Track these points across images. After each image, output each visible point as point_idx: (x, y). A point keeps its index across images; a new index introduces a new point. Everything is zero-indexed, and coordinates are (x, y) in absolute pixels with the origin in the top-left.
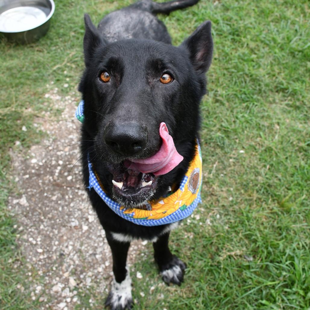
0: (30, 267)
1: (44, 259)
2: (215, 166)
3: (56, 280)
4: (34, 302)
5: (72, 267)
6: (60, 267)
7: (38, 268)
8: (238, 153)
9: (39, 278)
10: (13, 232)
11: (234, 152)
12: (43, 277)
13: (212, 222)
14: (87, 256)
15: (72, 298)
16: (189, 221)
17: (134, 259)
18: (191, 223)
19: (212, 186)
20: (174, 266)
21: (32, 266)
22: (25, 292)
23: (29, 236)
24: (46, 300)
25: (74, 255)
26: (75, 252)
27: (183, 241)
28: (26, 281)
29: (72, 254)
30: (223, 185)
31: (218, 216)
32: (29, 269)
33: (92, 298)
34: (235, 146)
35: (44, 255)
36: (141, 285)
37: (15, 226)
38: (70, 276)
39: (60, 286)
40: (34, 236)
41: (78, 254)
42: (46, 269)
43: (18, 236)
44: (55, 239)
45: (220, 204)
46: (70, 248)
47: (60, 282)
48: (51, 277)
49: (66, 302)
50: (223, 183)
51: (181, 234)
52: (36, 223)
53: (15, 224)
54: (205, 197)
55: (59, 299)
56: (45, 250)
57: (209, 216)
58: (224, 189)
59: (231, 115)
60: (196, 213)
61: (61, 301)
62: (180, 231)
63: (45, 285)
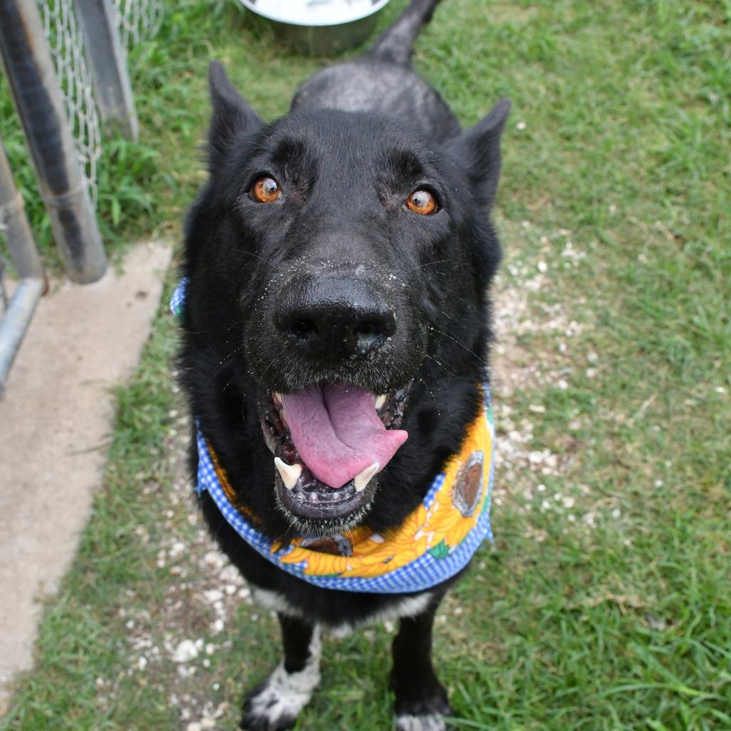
0: (176, 501)
2: (646, 404)
4: (159, 570)
7: (191, 509)
8: (711, 392)
9: (185, 528)
10: (164, 423)
11: (701, 386)
12: (194, 529)
13: (597, 521)
15: (239, 587)
16: (546, 505)
18: (549, 511)
19: (624, 444)
20: (431, 713)
21: (181, 500)
22: (148, 545)
24: (183, 575)
27: (517, 541)
28: (158, 525)
30: (651, 449)
31: (616, 513)
32: (171, 505)
34: (708, 374)
37: (173, 413)
43: (173, 433)
45: (629, 489)
49: (224, 592)
50: (653, 446)
51: (519, 526)
53: (174, 409)
54: (601, 463)
55: (213, 581)
57: (595, 506)
58: (650, 458)
59: (722, 306)
60: (568, 492)
61: (214, 587)
62: (517, 518)
63: (193, 546)
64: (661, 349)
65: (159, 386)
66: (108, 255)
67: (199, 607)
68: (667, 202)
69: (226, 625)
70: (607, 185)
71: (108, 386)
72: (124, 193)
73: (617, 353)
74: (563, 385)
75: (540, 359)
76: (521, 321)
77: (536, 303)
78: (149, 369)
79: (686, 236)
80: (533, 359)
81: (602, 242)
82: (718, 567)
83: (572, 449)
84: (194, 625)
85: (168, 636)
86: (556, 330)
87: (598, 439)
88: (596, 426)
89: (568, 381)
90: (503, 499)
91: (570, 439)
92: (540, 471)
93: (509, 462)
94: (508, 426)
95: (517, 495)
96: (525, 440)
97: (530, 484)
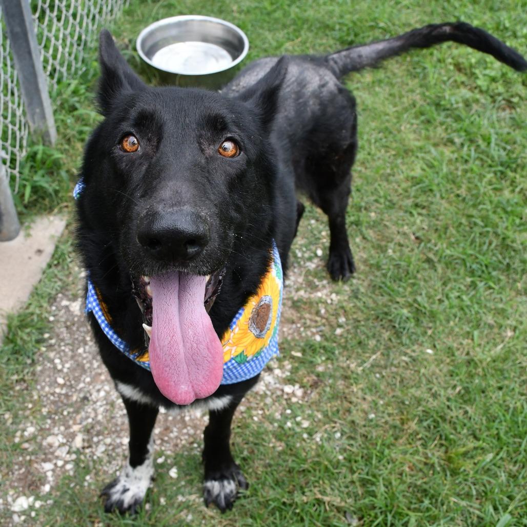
0: (36, 397)
1: (60, 395)
2: (374, 357)
3: (59, 429)
4: (14, 445)
5: (90, 420)
6: (74, 415)
7: (45, 403)
8: (422, 352)
9: (39, 416)
10: (38, 342)
11: (415, 347)
12: (44, 418)
13: (322, 439)
14: (118, 415)
15: (66, 462)
16: (289, 424)
17: (180, 446)
18: (290, 429)
19: (352, 385)
20: (227, 478)
21: (39, 397)
22: (11, 426)
23: (58, 356)
24: (30, 450)
25: (101, 406)
26: (105, 402)
27: (262, 449)
28: (20, 412)
29: (99, 403)
30: (371, 390)
31: (338, 435)
32: (32, 399)
33: (92, 475)
34: (421, 339)
35: (62, 389)
36: (168, 487)
37: (46, 336)
38: (80, 431)
39: (61, 439)
40: (64, 359)
41: (108, 407)
42: (56, 408)
43: (44, 349)
44: (88, 374)
45: (349, 418)
46: (102, 394)
47: (63, 434)
48: (54, 422)
49: (55, 464)
50: (372, 388)
51: (266, 438)
52: (76, 342)
53: (48, 333)
54: (333, 398)
55: (50, 456)
56: (68, 383)
57: (323, 428)
58: (369, 398)
59: (440, 290)
60: (306, 416)
61: (50, 460)
62: (266, 432)
63: (41, 429)
64: (390, 318)
65: (38, 316)
66: (22, 223)
67: (36, 473)
68: (415, 212)
69: (52, 488)
70: (373, 198)
71: (5, 314)
72: (36, 182)
73: (359, 319)
74: (318, 338)
75: (305, 319)
76: (298, 290)
77: (311, 278)
78: (35, 303)
79: (423, 238)
80: (300, 318)
81: (364, 238)
82: (403, 482)
83: (315, 385)
84: (30, 486)
85: (11, 492)
86: (320, 298)
87: (334, 380)
88: (335, 370)
89: (321, 336)
90: (260, 417)
91: (315, 378)
92: (290, 399)
93: (270, 390)
94: (274, 364)
95: (270, 415)
96: (284, 376)
97: (281, 408)
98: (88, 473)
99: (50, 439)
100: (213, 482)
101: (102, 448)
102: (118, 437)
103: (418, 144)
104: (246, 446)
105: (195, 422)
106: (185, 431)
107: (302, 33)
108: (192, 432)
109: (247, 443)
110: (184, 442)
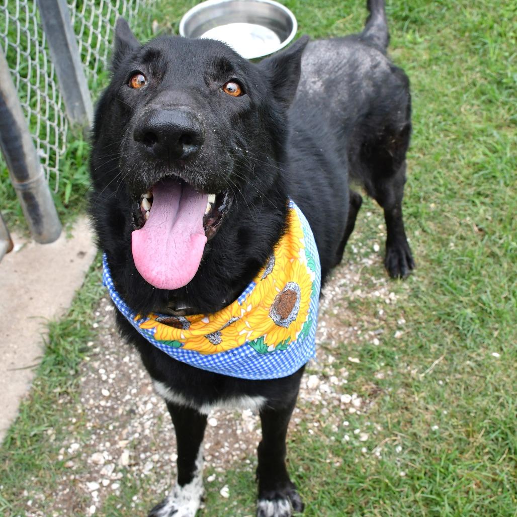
0: (80, 411)
1: (105, 407)
2: (437, 362)
3: (104, 446)
4: (58, 463)
5: (137, 435)
6: (120, 430)
7: (90, 417)
8: (489, 357)
9: (83, 432)
10: (82, 351)
11: (481, 350)
12: (89, 433)
13: (382, 454)
14: (166, 429)
15: (113, 481)
16: (347, 438)
17: (232, 462)
18: (347, 443)
19: (413, 393)
20: (282, 499)
21: (84, 411)
22: (54, 443)
23: (102, 365)
24: (74, 468)
25: (148, 420)
26: (152, 415)
27: (318, 466)
28: (64, 428)
29: (146, 417)
30: (434, 399)
31: (399, 449)
32: (76, 413)
33: (140, 495)
34: (487, 341)
35: (107, 402)
36: (219, 508)
37: (90, 344)
38: (126, 447)
39: (107, 456)
40: (108, 369)
41: (155, 421)
42: (100, 423)
43: (88, 359)
44: (134, 384)
45: (411, 430)
46: (149, 406)
47: (108, 451)
48: (99, 438)
49: (101, 484)
50: (435, 397)
51: (323, 454)
52: (122, 350)
53: (92, 341)
54: (393, 408)
55: (95, 475)
56: (113, 395)
57: (384, 442)
58: (431, 407)
59: (506, 287)
60: (365, 428)
61: (95, 480)
62: (323, 447)
63: (86, 446)
64: (453, 319)
65: (81, 323)
66: (63, 224)
67: (81, 493)
68: (477, 202)
69: (97, 509)
70: (432, 187)
71: (46, 322)
72: (77, 180)
73: (420, 320)
74: (376, 342)
75: (362, 321)
76: (354, 289)
77: (367, 276)
78: (78, 310)
79: (486, 230)
80: (357, 321)
81: (424, 231)
82: (469, 501)
83: (373, 394)
84: (74, 508)
85: (55, 514)
86: (378, 298)
87: (394, 388)
88: (395, 377)
89: (380, 340)
90: (316, 429)
91: (374, 386)
92: (347, 409)
93: (326, 400)
94: (330, 371)
95: (326, 427)
96: (341, 384)
97: (338, 419)
98: (135, 493)
99: (95, 457)
100: (268, 502)
101: (149, 465)
102: (167, 453)
103: (479, 126)
104: (301, 462)
105: (247, 435)
106: (237, 446)
107: (354, 9)
108: (244, 446)
109: (302, 460)
110: (235, 458)
